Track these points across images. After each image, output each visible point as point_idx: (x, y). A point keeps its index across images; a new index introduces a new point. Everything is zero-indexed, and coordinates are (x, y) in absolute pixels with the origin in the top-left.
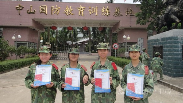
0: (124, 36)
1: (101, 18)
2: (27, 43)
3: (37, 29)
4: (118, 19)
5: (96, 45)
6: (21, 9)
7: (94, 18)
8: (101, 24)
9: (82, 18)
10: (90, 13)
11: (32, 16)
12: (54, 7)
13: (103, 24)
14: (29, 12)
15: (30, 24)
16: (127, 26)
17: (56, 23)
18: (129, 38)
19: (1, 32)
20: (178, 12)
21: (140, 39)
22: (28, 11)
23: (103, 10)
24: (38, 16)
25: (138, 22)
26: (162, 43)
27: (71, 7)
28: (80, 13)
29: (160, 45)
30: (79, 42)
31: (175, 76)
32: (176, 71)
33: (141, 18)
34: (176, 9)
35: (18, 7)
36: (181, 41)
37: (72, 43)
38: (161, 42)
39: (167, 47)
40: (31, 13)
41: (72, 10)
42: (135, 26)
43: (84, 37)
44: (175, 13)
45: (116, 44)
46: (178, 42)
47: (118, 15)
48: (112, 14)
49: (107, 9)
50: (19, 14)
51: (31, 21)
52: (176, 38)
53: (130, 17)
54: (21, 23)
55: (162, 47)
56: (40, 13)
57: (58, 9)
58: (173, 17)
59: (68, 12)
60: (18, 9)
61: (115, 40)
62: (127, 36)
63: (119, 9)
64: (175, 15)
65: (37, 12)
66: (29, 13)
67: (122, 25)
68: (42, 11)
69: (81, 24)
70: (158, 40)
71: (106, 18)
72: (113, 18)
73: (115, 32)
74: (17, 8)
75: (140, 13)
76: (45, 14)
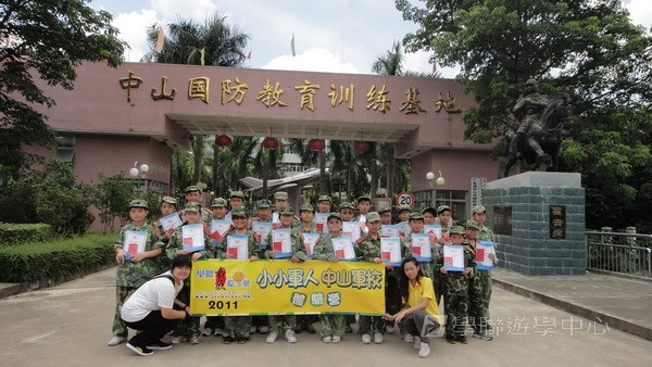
0: (430, 175)
1: (363, 117)
2: (146, 182)
3: (170, 143)
4: (412, 121)
5: (337, 194)
6: (133, 87)
7: (342, 116)
8: (362, 133)
9: (308, 117)
10: (333, 101)
11: (164, 108)
12: (229, 81)
13: (368, 133)
14: (158, 94)
15: (158, 129)
16: (440, 141)
17: (228, 126)
18: (441, 180)
19: (72, 151)
20: (542, 135)
21: (477, 180)
22: (153, 91)
23: (370, 94)
24: (182, 108)
25: (468, 135)
26: (511, 200)
27: (278, 84)
28: (303, 102)
29: (507, 204)
30: (285, 180)
31: (533, 273)
32: (536, 263)
33: (477, 125)
34: (538, 126)
35: (126, 80)
36: (547, 198)
37: (265, 183)
38: (508, 196)
39: (520, 209)
40: (163, 97)
41: (281, 91)
42: (460, 142)
43: (302, 164)
44: (537, 136)
45: (406, 196)
46: (540, 200)
47: (414, 109)
48: (397, 107)
49: (381, 92)
50: (129, 100)
51: (164, 119)
52: (535, 191)
53: (447, 116)
54: (132, 127)
55: (510, 209)
56: (190, 98)
57: (241, 88)
58: (533, 143)
59: (268, 97)
60: (126, 85)
61: (404, 177)
62: (437, 176)
63: (418, 93)
64: (536, 139)
65: (181, 96)
66: (155, 99)
67: (425, 140)
68: (195, 94)
69: (304, 131)
70: (504, 192)
71: (380, 119)
72: (398, 119)
73: (403, 157)
74: (121, 82)
75: (473, 110)
76: (205, 102)
